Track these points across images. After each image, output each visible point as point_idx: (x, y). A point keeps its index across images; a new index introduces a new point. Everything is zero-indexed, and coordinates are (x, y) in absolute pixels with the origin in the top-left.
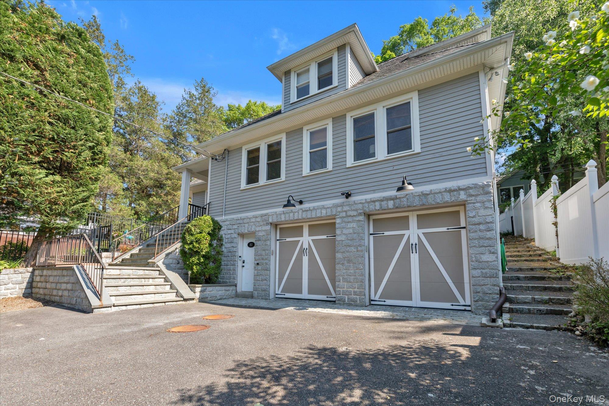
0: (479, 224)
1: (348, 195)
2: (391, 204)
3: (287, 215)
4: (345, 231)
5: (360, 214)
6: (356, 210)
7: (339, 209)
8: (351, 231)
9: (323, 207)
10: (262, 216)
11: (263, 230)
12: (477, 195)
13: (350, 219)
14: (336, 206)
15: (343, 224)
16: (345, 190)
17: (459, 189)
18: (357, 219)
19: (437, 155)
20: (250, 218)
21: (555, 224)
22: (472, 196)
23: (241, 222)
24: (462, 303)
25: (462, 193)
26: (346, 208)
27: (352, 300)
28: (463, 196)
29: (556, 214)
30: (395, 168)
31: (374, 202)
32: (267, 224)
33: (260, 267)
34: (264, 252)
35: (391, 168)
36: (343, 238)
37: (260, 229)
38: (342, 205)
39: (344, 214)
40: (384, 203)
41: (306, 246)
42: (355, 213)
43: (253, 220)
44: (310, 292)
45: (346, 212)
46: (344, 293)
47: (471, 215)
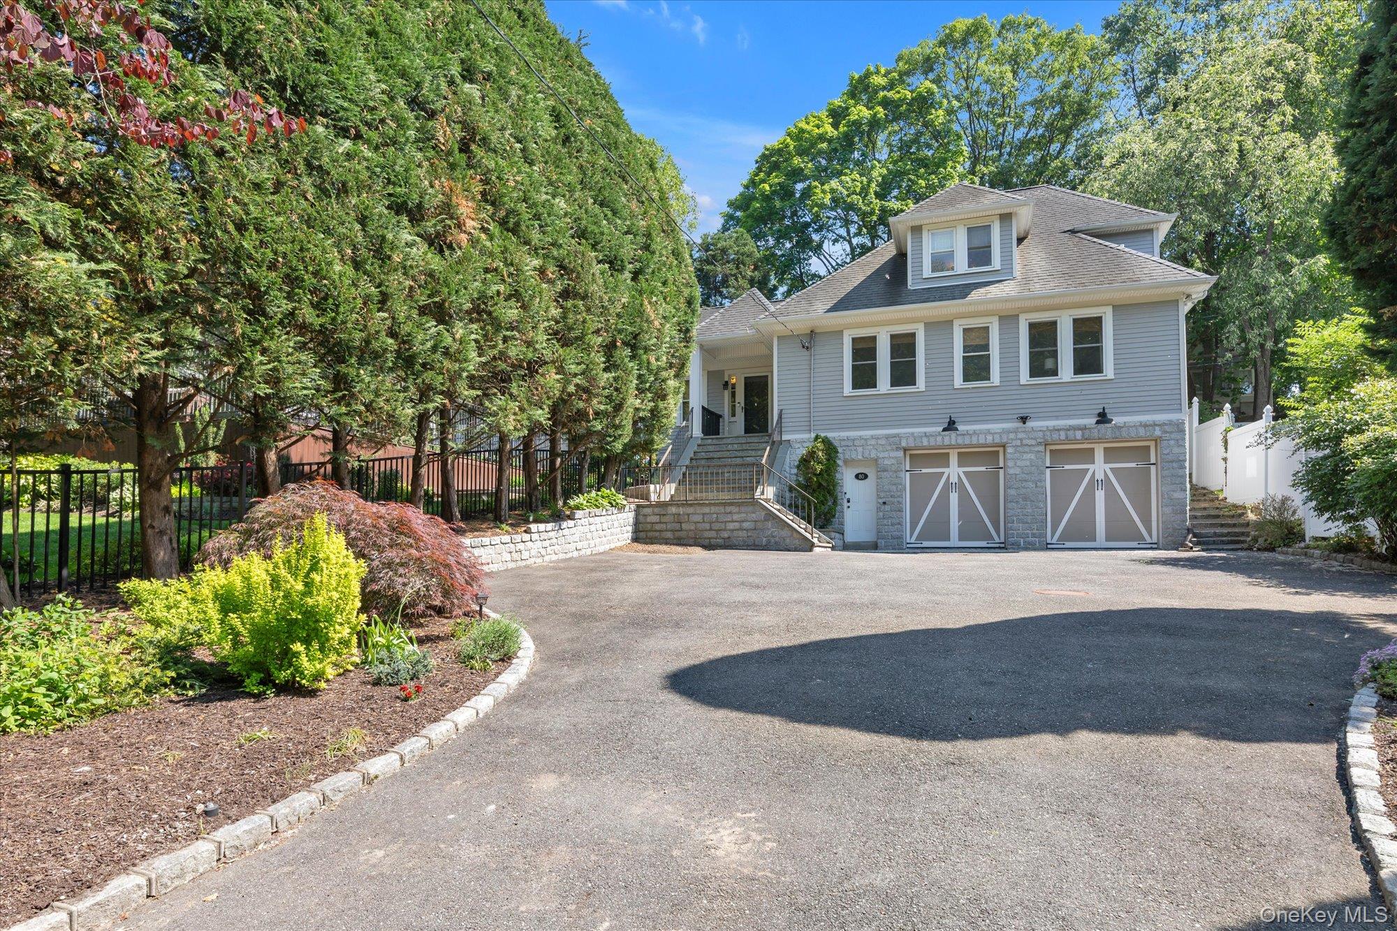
0: (1172, 462)
1: (1024, 420)
2: (1079, 434)
3: (931, 439)
4: (1019, 463)
5: (1041, 444)
6: (1035, 439)
7: (1012, 436)
8: (1028, 463)
9: (988, 432)
10: (887, 437)
11: (891, 457)
12: (1171, 433)
13: (1027, 449)
14: (1009, 432)
15: (1017, 455)
16: (1023, 413)
17: (1155, 425)
18: (1036, 449)
19: (1132, 384)
20: (866, 440)
21: (1225, 459)
22: (1166, 432)
23: (850, 443)
24: (1149, 540)
25: (1157, 428)
26: (1021, 435)
27: (1029, 543)
28: (1158, 432)
30: (1084, 392)
31: (1058, 430)
32: (898, 449)
33: (887, 508)
34: (894, 487)
35: (1079, 393)
36: (1019, 471)
37: (886, 455)
38: (1016, 431)
39: (1018, 443)
40: (1070, 433)
41: (954, 479)
42: (1033, 442)
43: (873, 442)
44: (961, 539)
45: (1021, 440)
46: (1019, 536)
47: (1165, 452)
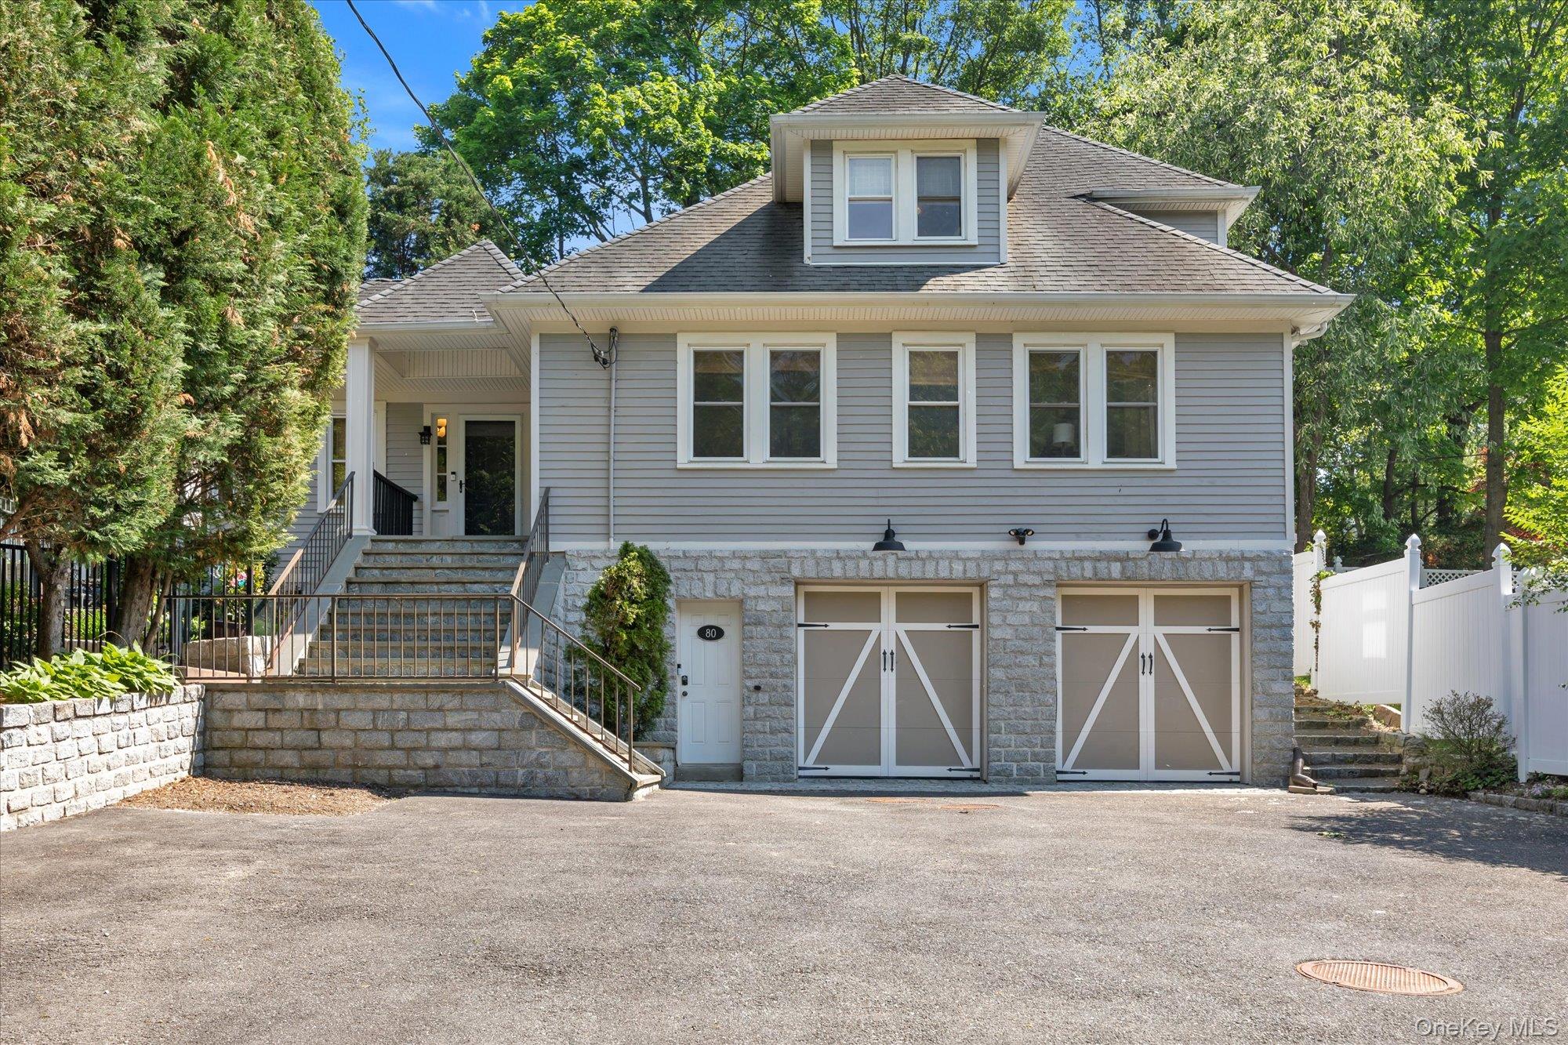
0: (1271, 627)
1: (1021, 536)
2: (1116, 568)
3: (850, 564)
4: (1011, 619)
5: (1047, 584)
6: (1040, 573)
7: (999, 566)
8: (1027, 619)
9: (956, 556)
10: (764, 556)
11: (770, 597)
12: (1269, 574)
13: (1025, 592)
14: (992, 557)
15: (1007, 603)
16: (1021, 522)
17: (1243, 558)
18: (1042, 593)
19: (1205, 482)
20: (721, 559)
21: (1316, 625)
22: (1263, 573)
23: (690, 565)
25: (1247, 565)
26: (1014, 566)
27: (1027, 772)
28: (1248, 573)
29: (1318, 607)
30: (1125, 491)
31: (1081, 559)
32: (784, 581)
33: (763, 697)
34: (776, 657)
35: (1115, 491)
36: (1008, 633)
37: (761, 591)
38: (1006, 557)
39: (1010, 579)
40: (1102, 565)
41: (889, 645)
42: (1037, 580)
43: (736, 564)
44: (901, 761)
45: (1015, 574)
46: (1009, 758)
47: (1260, 609)
